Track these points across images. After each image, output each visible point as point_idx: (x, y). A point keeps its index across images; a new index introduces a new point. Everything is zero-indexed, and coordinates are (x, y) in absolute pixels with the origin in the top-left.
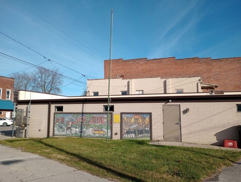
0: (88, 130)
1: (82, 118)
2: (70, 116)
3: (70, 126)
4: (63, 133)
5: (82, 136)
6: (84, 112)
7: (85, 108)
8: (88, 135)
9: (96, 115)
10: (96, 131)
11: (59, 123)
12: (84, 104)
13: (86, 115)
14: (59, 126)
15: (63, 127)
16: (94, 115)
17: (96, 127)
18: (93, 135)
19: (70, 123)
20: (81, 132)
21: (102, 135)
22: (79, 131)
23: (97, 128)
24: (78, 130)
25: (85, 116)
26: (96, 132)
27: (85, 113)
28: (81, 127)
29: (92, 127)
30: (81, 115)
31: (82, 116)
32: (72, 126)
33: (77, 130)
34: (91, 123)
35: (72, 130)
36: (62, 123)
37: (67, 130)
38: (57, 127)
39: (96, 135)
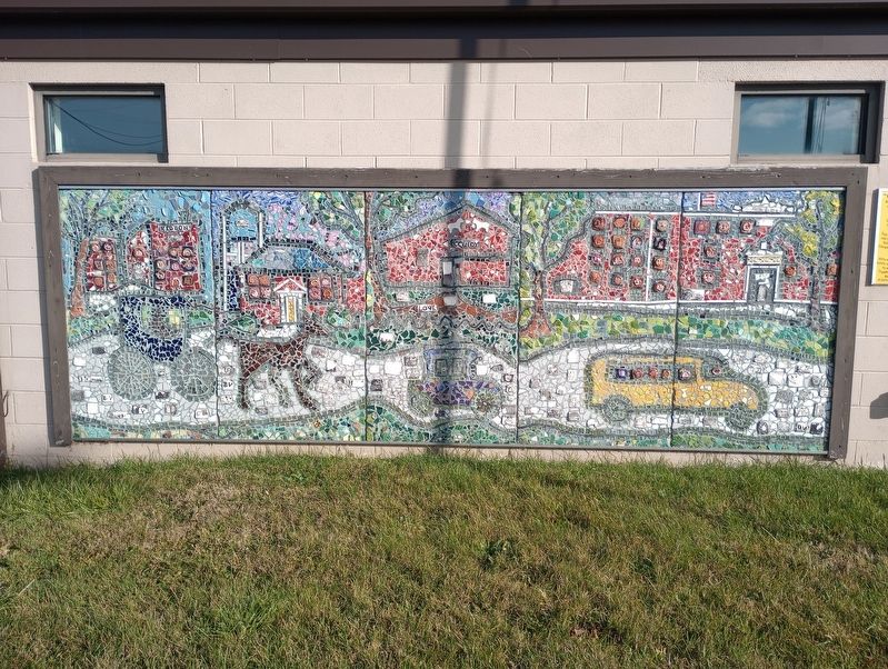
0: (526, 373)
1: (453, 239)
2: (285, 216)
3: (288, 333)
4: (202, 413)
5: (458, 437)
6: (470, 162)
7: (488, 120)
8: (534, 425)
9: (636, 197)
10: (632, 375)
11: (132, 300)
12: (477, 70)
13: (500, 202)
14: (127, 329)
15: (197, 339)
16: (617, 200)
17: (633, 339)
18: (595, 421)
19: (292, 295)
20: (445, 396)
21: (720, 423)
22: (414, 385)
23: (646, 346)
24: (396, 372)
25: (485, 215)
26: (640, 393)
27: (496, 180)
28: (444, 335)
29: (580, 340)
30: (435, 204)
31: (454, 210)
32: (309, 328)
33: (394, 367)
34: (567, 287)
35: (316, 375)
36: (178, 302)
37: (248, 372)
38: (110, 342)
39: (644, 423)
